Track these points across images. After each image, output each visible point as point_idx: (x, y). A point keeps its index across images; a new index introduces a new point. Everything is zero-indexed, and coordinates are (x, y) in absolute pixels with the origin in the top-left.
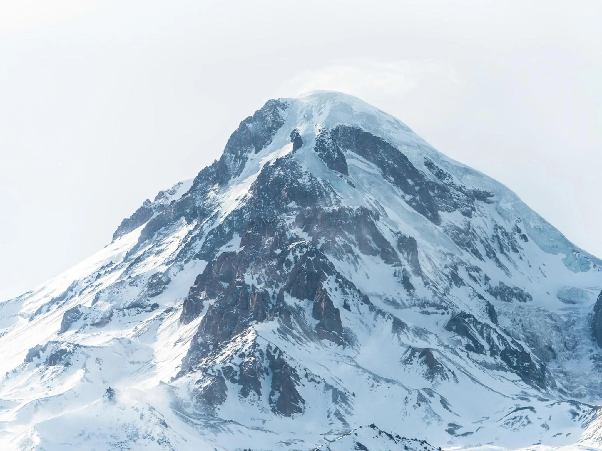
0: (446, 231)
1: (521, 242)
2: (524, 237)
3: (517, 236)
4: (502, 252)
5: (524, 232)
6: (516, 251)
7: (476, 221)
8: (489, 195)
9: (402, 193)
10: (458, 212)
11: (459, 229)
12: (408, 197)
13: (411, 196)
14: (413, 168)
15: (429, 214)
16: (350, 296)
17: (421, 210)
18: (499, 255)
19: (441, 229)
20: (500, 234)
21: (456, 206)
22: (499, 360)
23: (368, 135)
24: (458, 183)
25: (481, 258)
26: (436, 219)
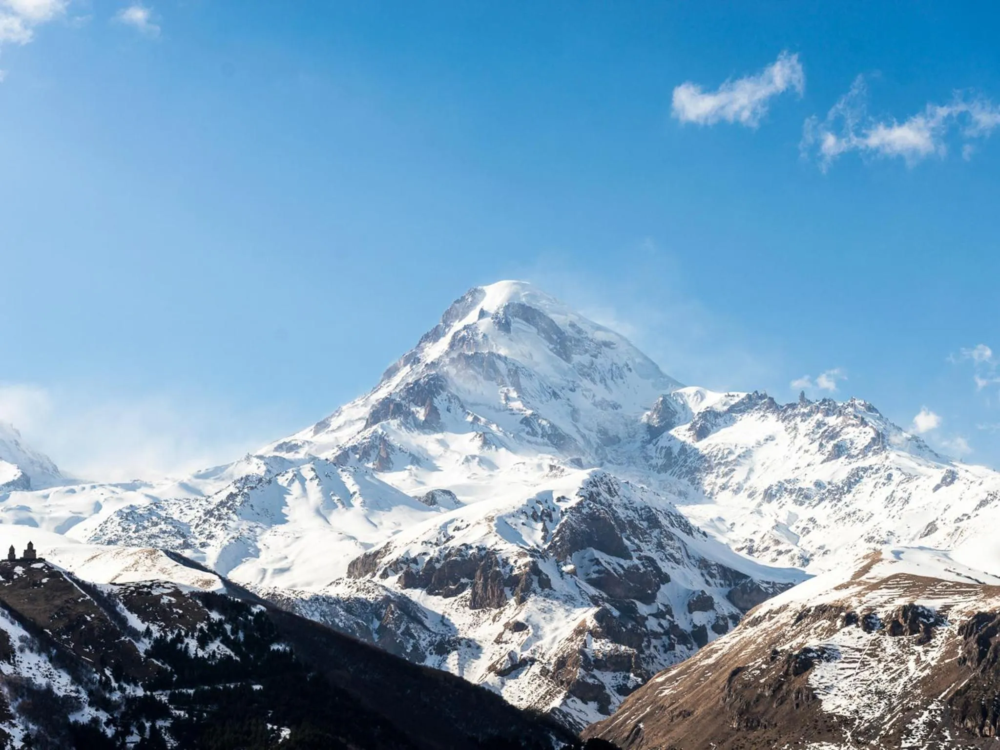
0: (574, 367)
1: (627, 373)
2: (630, 370)
3: (625, 369)
4: (612, 379)
5: (630, 366)
6: (622, 378)
7: (599, 361)
8: (613, 344)
9: (548, 344)
10: (587, 355)
11: (584, 366)
12: (551, 346)
13: (553, 346)
14: (558, 328)
15: (564, 357)
16: (453, 404)
17: (559, 354)
18: (609, 382)
19: (571, 366)
20: (614, 369)
21: (586, 351)
22: (546, 440)
23: (530, 308)
24: (590, 336)
25: (595, 383)
26: (568, 359)
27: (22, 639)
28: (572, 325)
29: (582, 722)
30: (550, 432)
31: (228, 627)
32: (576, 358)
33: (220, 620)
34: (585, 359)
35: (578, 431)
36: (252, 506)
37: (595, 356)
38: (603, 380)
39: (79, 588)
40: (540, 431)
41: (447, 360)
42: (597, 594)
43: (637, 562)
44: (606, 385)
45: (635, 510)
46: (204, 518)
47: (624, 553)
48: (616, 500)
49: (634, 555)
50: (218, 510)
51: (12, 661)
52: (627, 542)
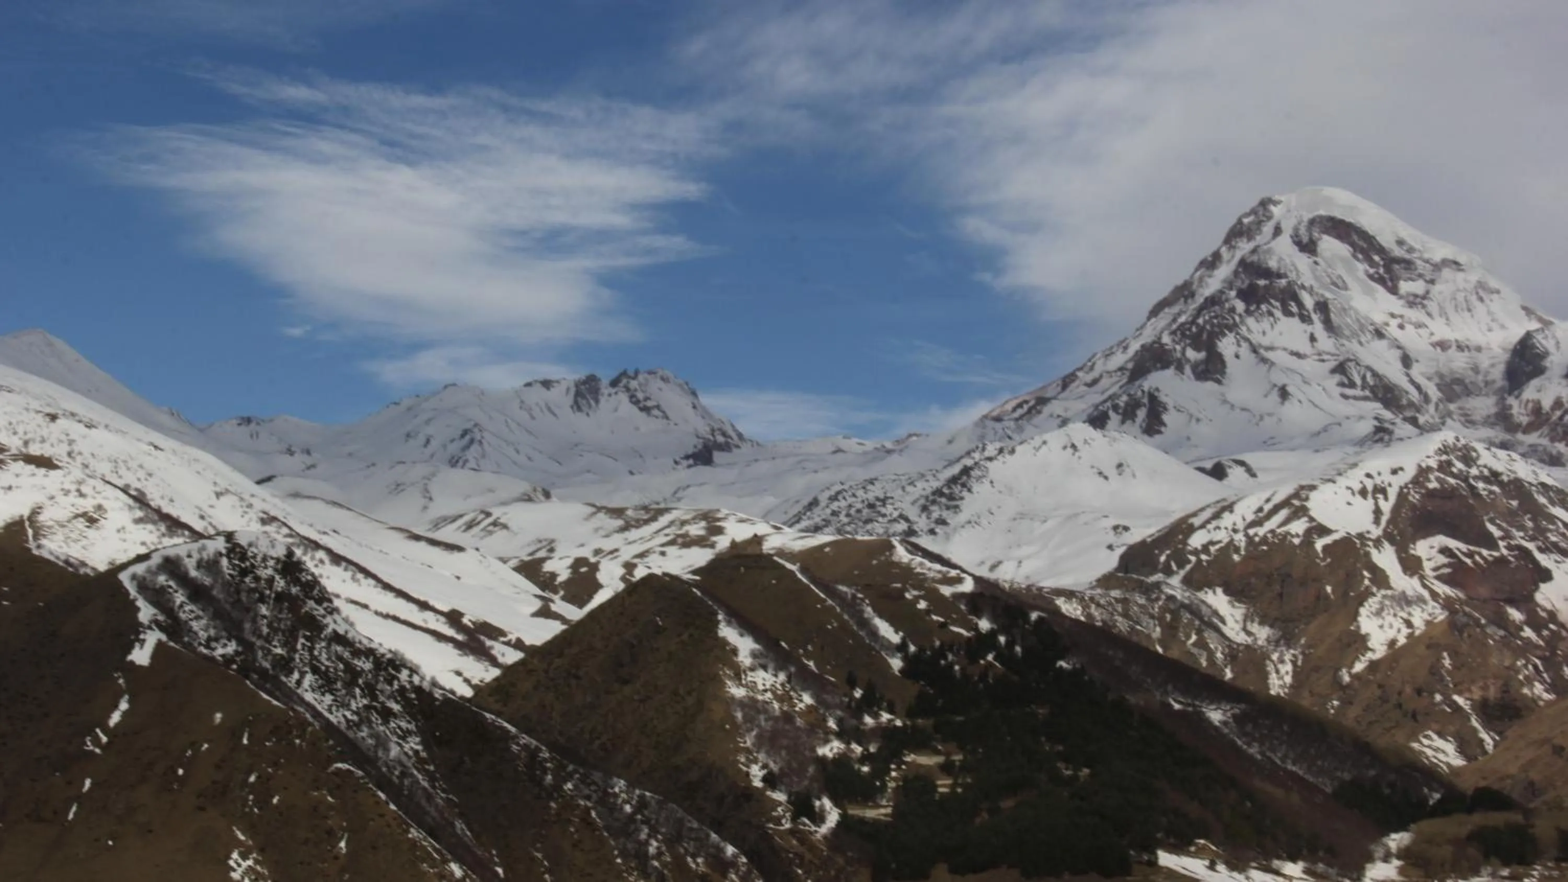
0: (1402, 298)
4: (1456, 311)
6: (1470, 311)
9: (1367, 269)
10: (1421, 281)
11: (1416, 295)
12: (1372, 272)
13: (1374, 271)
14: (1381, 246)
15: (1389, 285)
17: (1381, 282)
18: (1452, 315)
21: (1420, 276)
24: (1425, 255)
25: (1432, 317)
26: (1394, 289)
27: (754, 655)
28: (1400, 243)
29: (1441, 764)
30: (1372, 383)
31: (1002, 639)
32: (1405, 287)
33: (992, 629)
34: (1417, 287)
35: (1412, 382)
36: (992, 482)
37: (1432, 282)
38: (1443, 313)
39: (817, 591)
40: (1358, 381)
41: (1233, 293)
42: (1453, 595)
43: (1505, 552)
44: (1447, 319)
45: (1501, 484)
46: (931, 498)
47: (1490, 543)
48: (1474, 471)
49: (1501, 544)
50: (950, 488)
51: (744, 682)
52: (1492, 528)
